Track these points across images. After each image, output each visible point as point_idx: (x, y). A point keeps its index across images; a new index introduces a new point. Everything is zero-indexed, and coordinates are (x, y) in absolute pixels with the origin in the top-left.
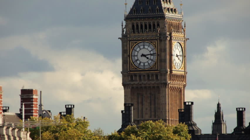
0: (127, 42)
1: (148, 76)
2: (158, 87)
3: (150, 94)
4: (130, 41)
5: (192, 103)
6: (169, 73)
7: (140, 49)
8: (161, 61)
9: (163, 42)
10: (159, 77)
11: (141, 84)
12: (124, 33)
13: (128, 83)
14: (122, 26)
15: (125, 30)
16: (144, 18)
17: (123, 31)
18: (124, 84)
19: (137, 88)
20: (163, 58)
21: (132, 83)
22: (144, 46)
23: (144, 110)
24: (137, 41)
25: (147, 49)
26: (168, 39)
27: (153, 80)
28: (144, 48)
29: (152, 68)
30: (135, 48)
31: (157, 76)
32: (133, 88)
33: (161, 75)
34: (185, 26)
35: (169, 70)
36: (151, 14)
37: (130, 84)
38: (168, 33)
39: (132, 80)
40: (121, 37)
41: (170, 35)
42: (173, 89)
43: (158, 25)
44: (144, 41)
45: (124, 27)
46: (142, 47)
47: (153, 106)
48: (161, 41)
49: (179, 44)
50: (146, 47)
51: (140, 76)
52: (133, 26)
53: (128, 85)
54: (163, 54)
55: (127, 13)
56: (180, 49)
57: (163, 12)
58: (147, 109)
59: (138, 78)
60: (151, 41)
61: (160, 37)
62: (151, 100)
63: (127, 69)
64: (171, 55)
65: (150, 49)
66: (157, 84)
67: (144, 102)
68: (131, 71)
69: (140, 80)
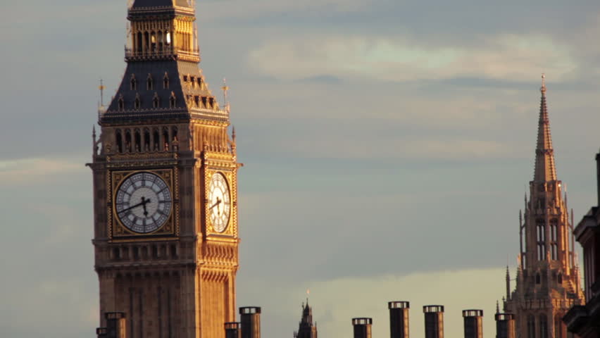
0: (105, 173)
1: (154, 249)
2: (176, 274)
3: (159, 288)
4: (111, 170)
5: (258, 310)
6: (200, 241)
7: (136, 189)
8: (182, 214)
9: (186, 173)
10: (178, 252)
11: (137, 268)
12: (99, 152)
13: (109, 265)
14: (94, 136)
15: (100, 145)
16: (143, 120)
17: (96, 149)
18: (99, 269)
19: (129, 275)
20: (186, 207)
21: (117, 265)
22: (143, 180)
23: (145, 324)
24: (127, 171)
25: (151, 188)
26: (198, 165)
27: (165, 258)
28: (143, 185)
29: (161, 231)
30: (124, 187)
31: (173, 248)
32: (119, 276)
33: (183, 245)
34: (233, 137)
35: (200, 235)
36: (156, 110)
37: (113, 267)
38: (197, 153)
39: (117, 258)
40: (91, 161)
41: (202, 155)
42: (209, 277)
43: (175, 133)
44: (142, 169)
45: (98, 138)
46: (138, 184)
47: (164, 317)
48: (181, 169)
49: (221, 177)
50: (148, 183)
51: (135, 249)
52: (118, 137)
53: (109, 269)
54: (186, 199)
55: (105, 109)
56: (224, 187)
57: (185, 106)
58: (150, 324)
59: (130, 254)
60: (159, 169)
61: (179, 162)
62: (160, 304)
63: (106, 235)
64: (204, 201)
65: (158, 189)
66: (175, 266)
67: (145, 309)
68: (113, 238)
69: (136, 257)
